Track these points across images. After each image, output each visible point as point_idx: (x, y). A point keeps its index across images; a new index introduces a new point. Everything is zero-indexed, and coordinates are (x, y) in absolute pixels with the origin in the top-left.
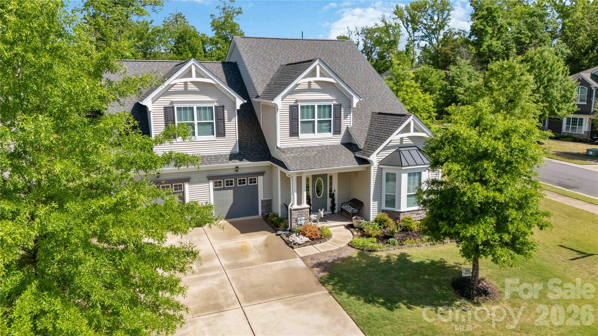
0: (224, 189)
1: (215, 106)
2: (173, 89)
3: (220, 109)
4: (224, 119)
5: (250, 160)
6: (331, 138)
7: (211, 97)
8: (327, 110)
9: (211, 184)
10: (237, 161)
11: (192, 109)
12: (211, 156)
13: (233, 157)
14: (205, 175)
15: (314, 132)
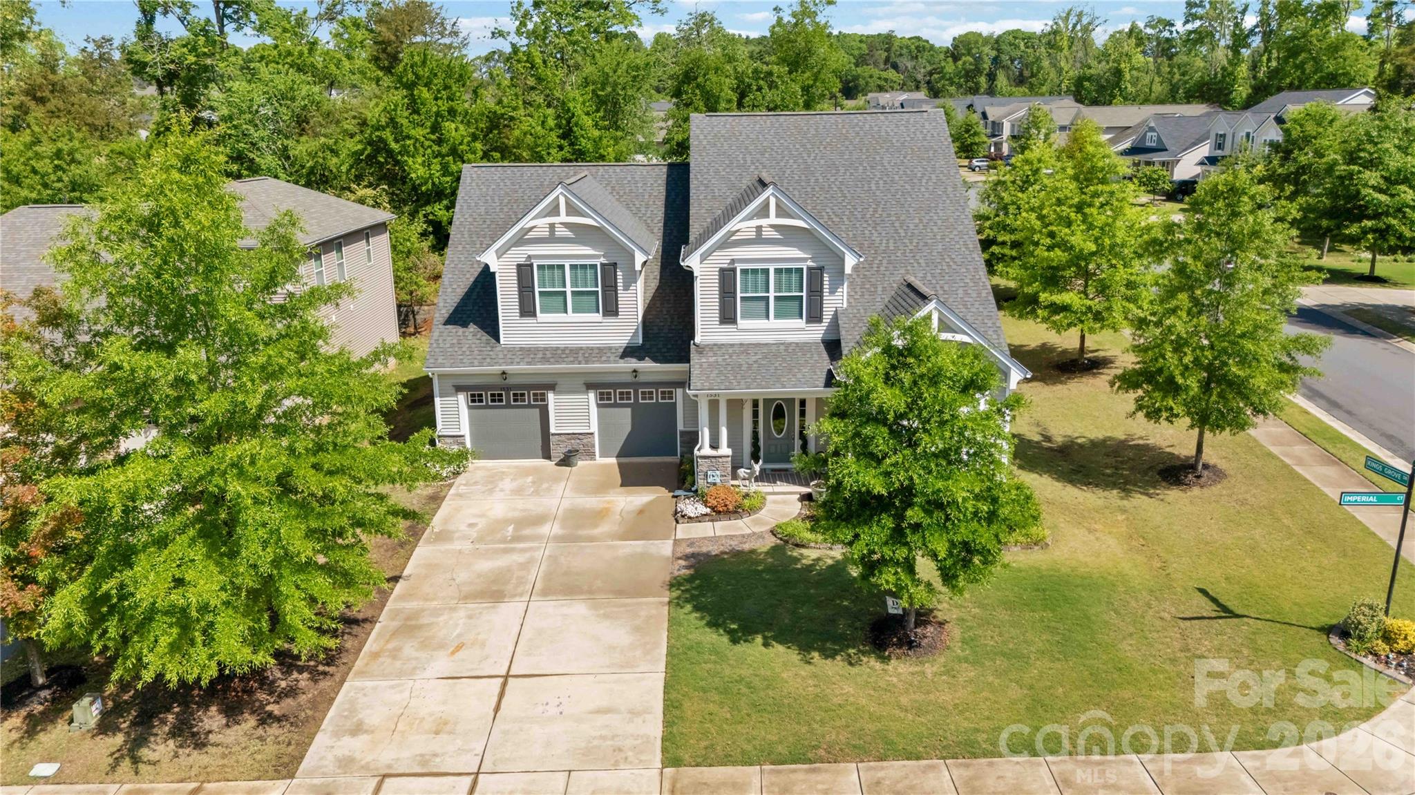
0: (615, 405)
1: (602, 265)
2: (531, 235)
3: (609, 270)
4: (616, 286)
5: (655, 360)
6: (803, 330)
7: (594, 248)
8: (794, 277)
9: (592, 396)
10: (634, 360)
11: (562, 267)
12: (592, 349)
13: (630, 352)
14: (582, 380)
15: (767, 317)
